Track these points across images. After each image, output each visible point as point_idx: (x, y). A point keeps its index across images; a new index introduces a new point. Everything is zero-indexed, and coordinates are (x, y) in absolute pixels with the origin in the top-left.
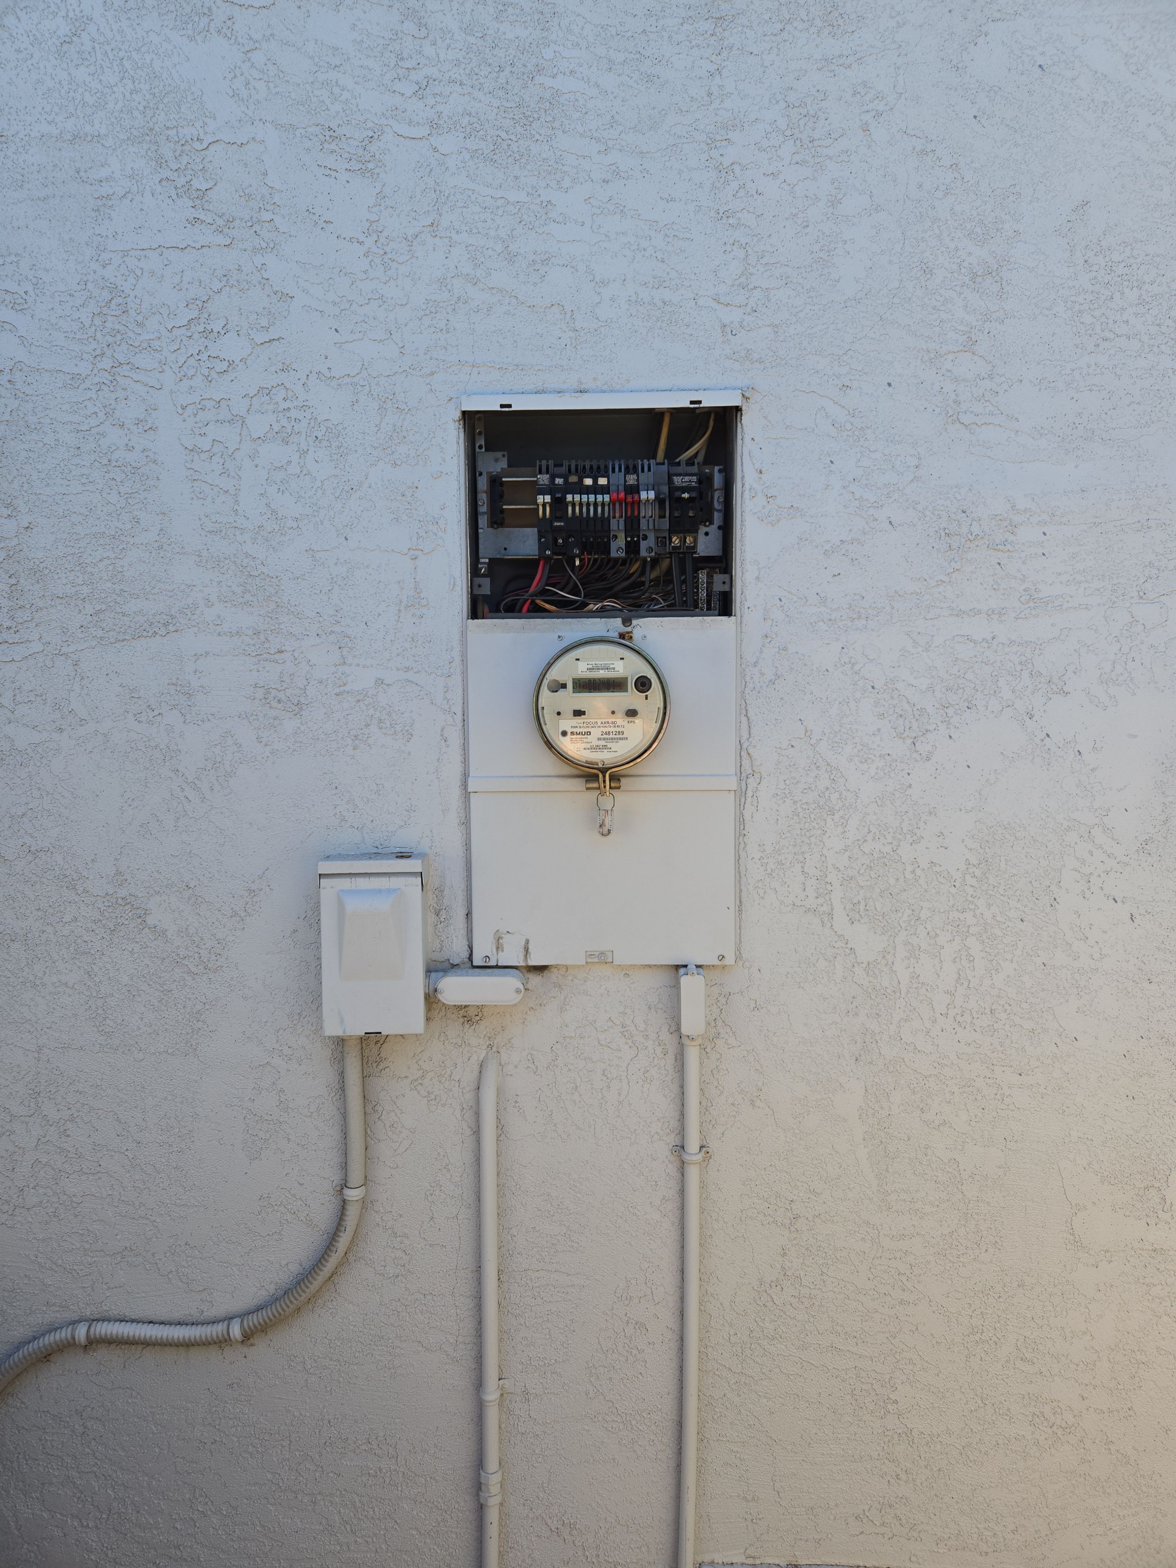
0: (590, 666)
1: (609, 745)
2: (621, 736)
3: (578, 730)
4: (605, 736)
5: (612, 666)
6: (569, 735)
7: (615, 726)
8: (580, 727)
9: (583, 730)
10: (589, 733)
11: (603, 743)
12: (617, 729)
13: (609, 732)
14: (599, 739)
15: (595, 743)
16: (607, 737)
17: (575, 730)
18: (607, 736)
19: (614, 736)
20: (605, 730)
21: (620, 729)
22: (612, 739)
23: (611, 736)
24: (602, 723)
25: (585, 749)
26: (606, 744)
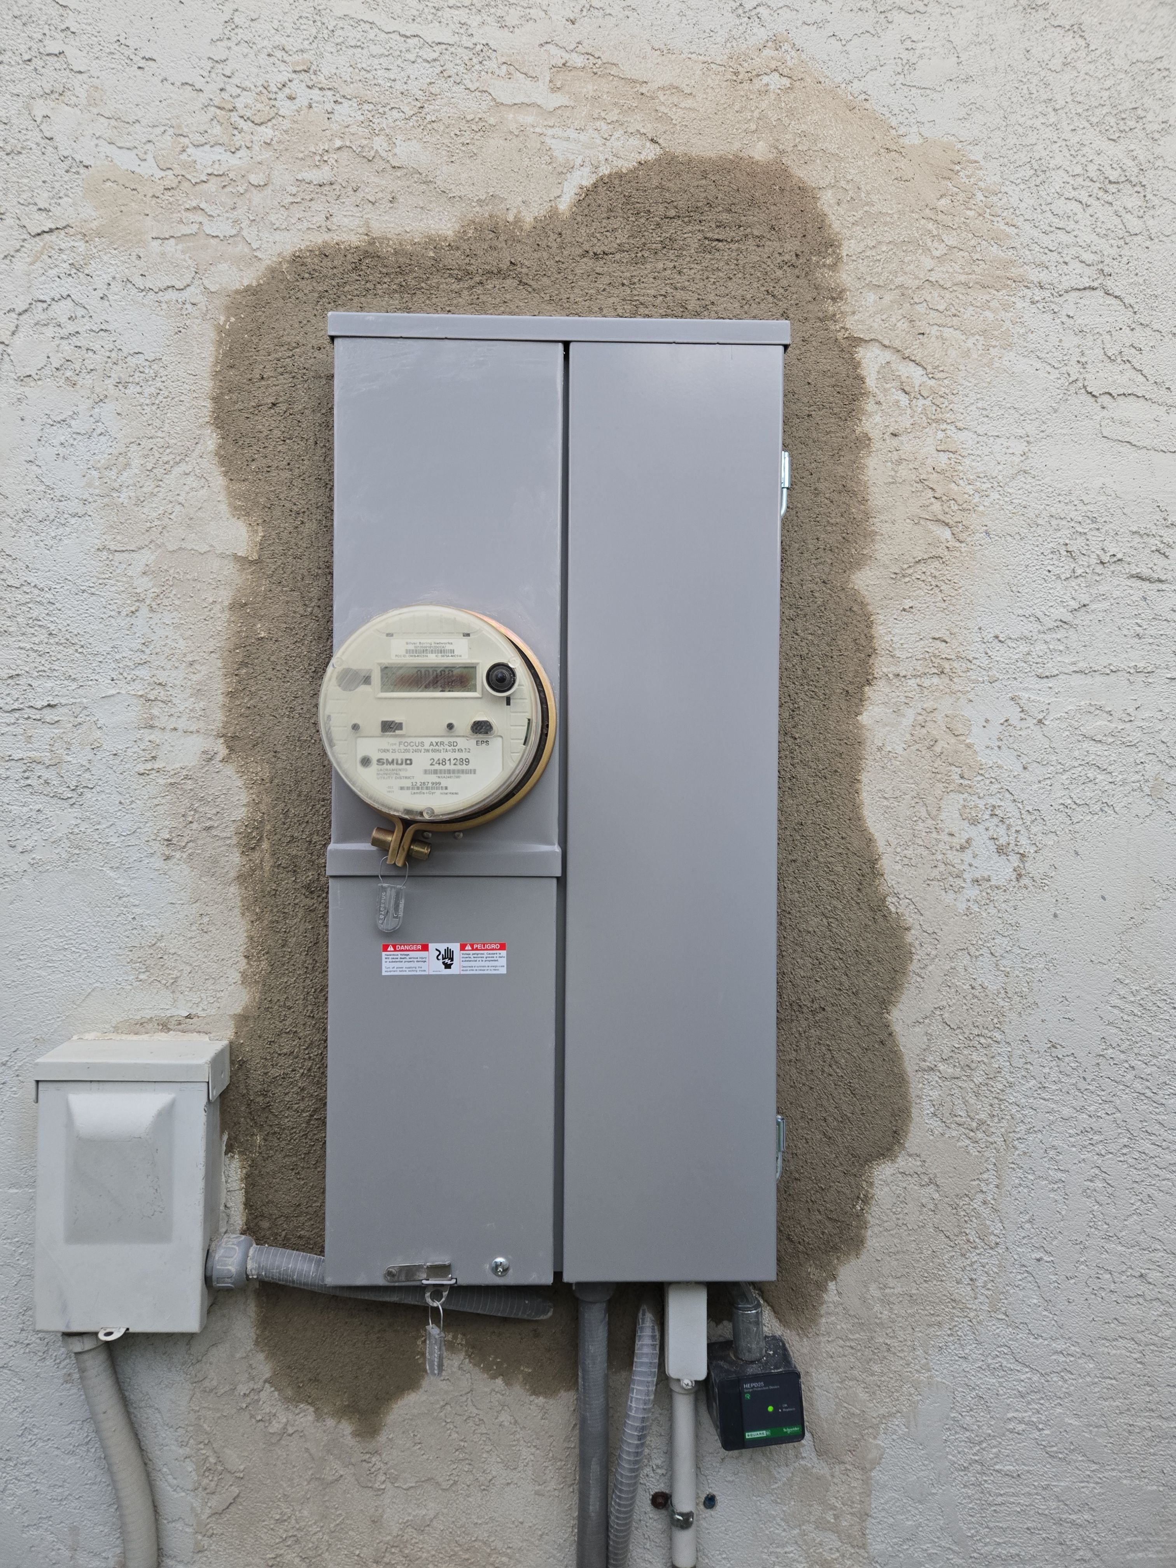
0: (412, 647)
1: (444, 782)
2: (464, 767)
3: (390, 756)
4: (437, 767)
5: (448, 647)
6: (374, 766)
7: (454, 751)
8: (394, 751)
9: (400, 756)
10: (409, 762)
11: (433, 778)
12: (458, 755)
13: (444, 761)
14: (426, 772)
15: (420, 778)
16: (439, 768)
17: (384, 756)
18: (441, 767)
19: (452, 767)
20: (437, 756)
21: (464, 755)
22: (449, 771)
23: (448, 767)
24: (431, 744)
25: (402, 788)
26: (438, 780)
